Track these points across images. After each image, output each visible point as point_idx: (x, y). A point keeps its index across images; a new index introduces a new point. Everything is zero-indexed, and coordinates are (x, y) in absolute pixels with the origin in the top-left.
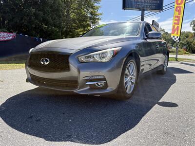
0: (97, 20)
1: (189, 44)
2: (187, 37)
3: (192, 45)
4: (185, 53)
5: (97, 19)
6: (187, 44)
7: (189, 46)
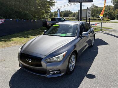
0: (53, 4)
1: (110, 14)
2: (109, 9)
3: (112, 14)
4: (108, 21)
5: (53, 2)
6: (109, 14)
7: (110, 15)
